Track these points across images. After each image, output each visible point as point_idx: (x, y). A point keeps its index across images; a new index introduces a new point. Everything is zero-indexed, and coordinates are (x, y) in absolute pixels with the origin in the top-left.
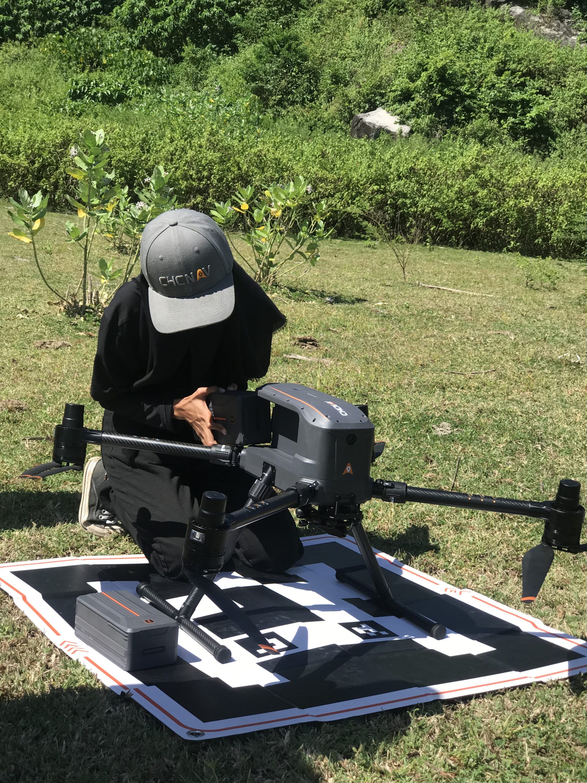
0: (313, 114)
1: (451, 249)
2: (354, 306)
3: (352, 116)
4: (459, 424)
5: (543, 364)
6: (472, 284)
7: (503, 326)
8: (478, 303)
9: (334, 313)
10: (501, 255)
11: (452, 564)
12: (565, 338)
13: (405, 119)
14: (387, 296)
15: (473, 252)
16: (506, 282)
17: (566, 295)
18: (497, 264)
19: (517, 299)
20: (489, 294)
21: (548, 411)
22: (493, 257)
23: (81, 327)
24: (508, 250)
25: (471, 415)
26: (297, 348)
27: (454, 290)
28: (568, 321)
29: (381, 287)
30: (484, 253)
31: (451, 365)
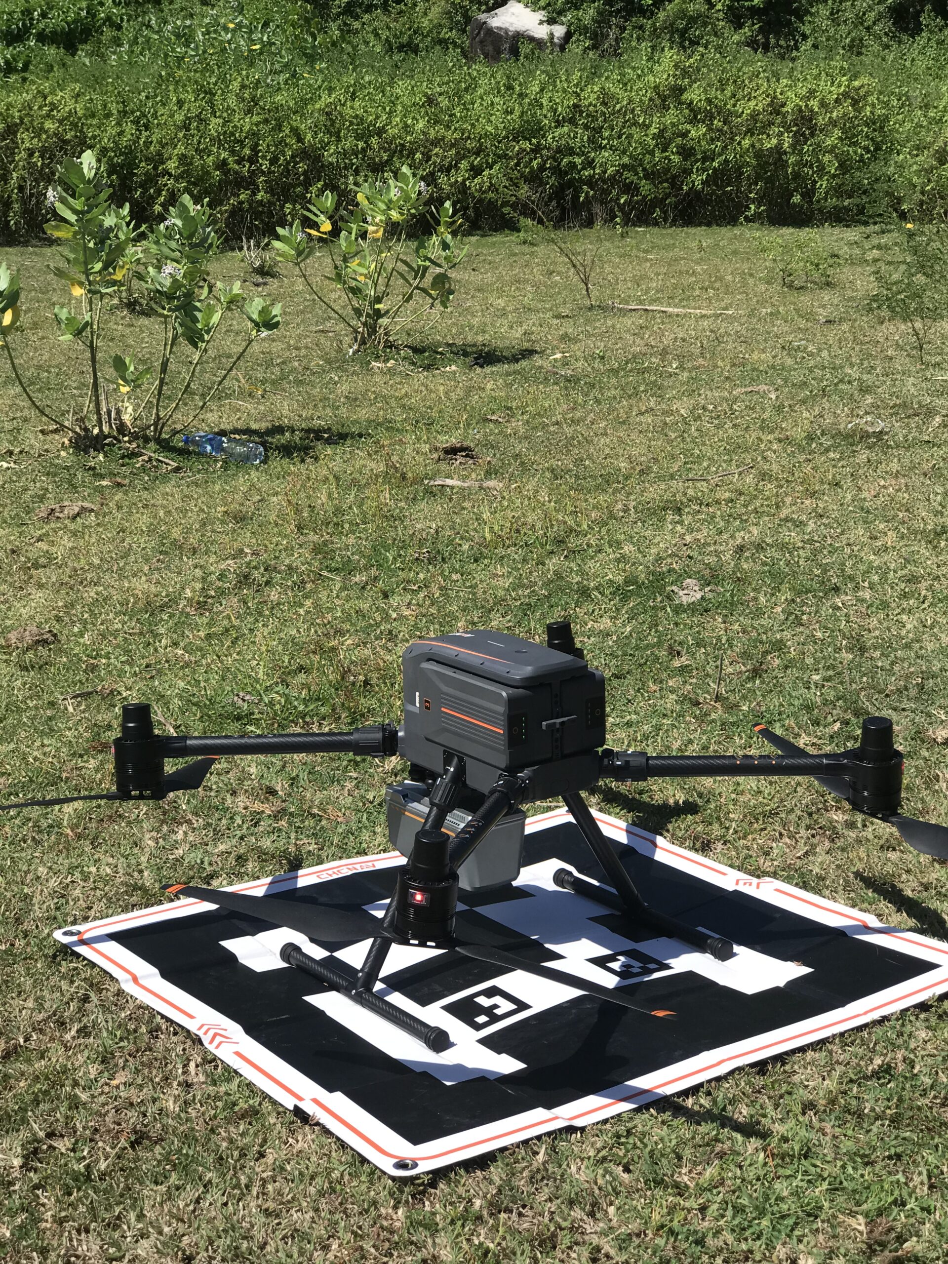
0: (404, 24)
1: (656, 230)
2: (517, 366)
3: (468, 19)
4: (710, 578)
5: (827, 442)
6: (697, 292)
7: (756, 374)
8: (712, 331)
9: (489, 386)
10: (737, 231)
11: (731, 831)
12: (855, 384)
13: (555, 15)
14: (565, 337)
15: (692, 230)
16: (751, 281)
17: (849, 293)
18: (733, 247)
19: (771, 314)
20: (726, 309)
21: (842, 533)
22: (724, 235)
23: (103, 471)
24: (747, 219)
25: (727, 557)
26: (443, 466)
27: (671, 310)
28: (857, 348)
29: (555, 321)
30: (710, 230)
31: (685, 463)
